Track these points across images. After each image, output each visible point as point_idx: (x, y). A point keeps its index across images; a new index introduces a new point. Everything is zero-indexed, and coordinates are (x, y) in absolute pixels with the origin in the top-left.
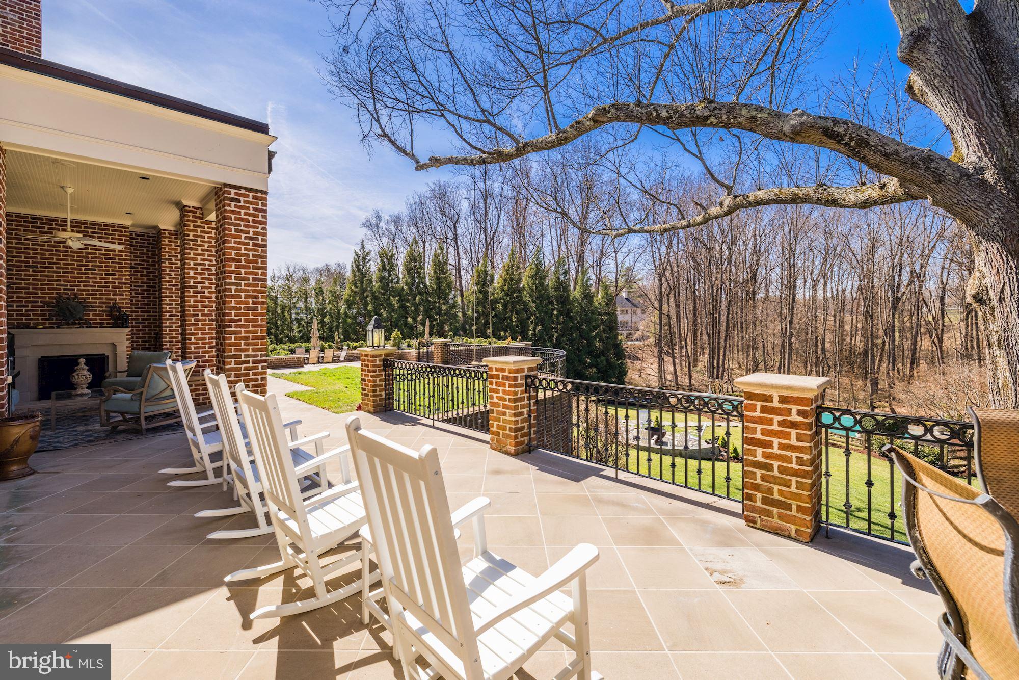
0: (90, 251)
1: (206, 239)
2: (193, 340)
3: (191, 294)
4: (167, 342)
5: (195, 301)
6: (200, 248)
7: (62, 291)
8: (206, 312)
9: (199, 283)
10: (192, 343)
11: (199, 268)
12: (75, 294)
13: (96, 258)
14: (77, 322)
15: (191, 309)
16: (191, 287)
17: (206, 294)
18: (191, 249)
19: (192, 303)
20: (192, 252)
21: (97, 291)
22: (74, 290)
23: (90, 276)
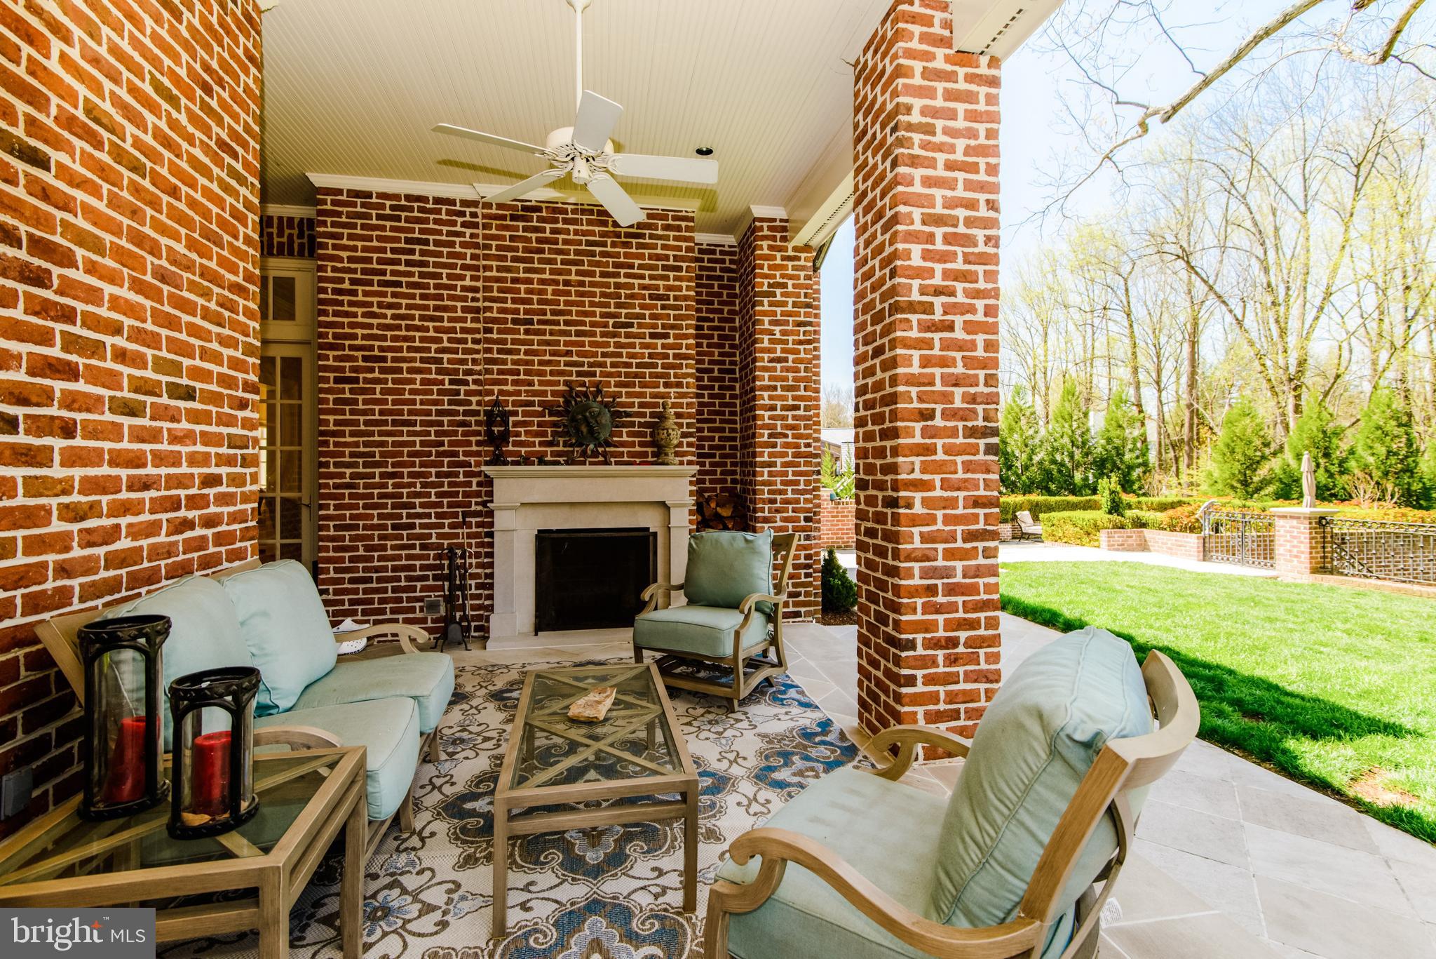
0: (623, 280)
1: (960, 123)
2: (918, 509)
3: (914, 334)
4: (764, 501)
5: (925, 362)
6: (941, 158)
7: (574, 378)
8: (958, 403)
9: (938, 292)
10: (915, 521)
11: (939, 232)
12: (597, 384)
13: (632, 296)
14: (600, 450)
15: (914, 391)
16: (912, 307)
17: (959, 334)
18: (914, 161)
19: (915, 369)
20: (918, 173)
21: (636, 375)
22: (594, 375)
23: (623, 340)
